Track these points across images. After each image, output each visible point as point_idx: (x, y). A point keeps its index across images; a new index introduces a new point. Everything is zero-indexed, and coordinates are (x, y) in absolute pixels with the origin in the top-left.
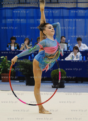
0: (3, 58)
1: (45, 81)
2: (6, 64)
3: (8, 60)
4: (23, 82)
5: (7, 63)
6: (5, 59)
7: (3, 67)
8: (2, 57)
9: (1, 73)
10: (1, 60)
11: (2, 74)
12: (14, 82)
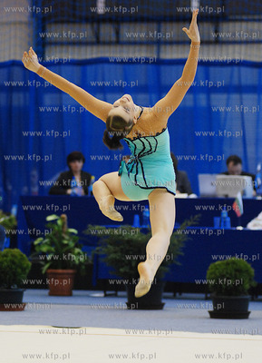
0: (54, 222)
1: (184, 295)
2: (63, 238)
3: (70, 227)
4: (116, 296)
5: (67, 237)
6: (59, 222)
7: (53, 249)
8: (50, 218)
9: (49, 268)
10: (49, 225)
11: (50, 271)
12: (88, 296)
